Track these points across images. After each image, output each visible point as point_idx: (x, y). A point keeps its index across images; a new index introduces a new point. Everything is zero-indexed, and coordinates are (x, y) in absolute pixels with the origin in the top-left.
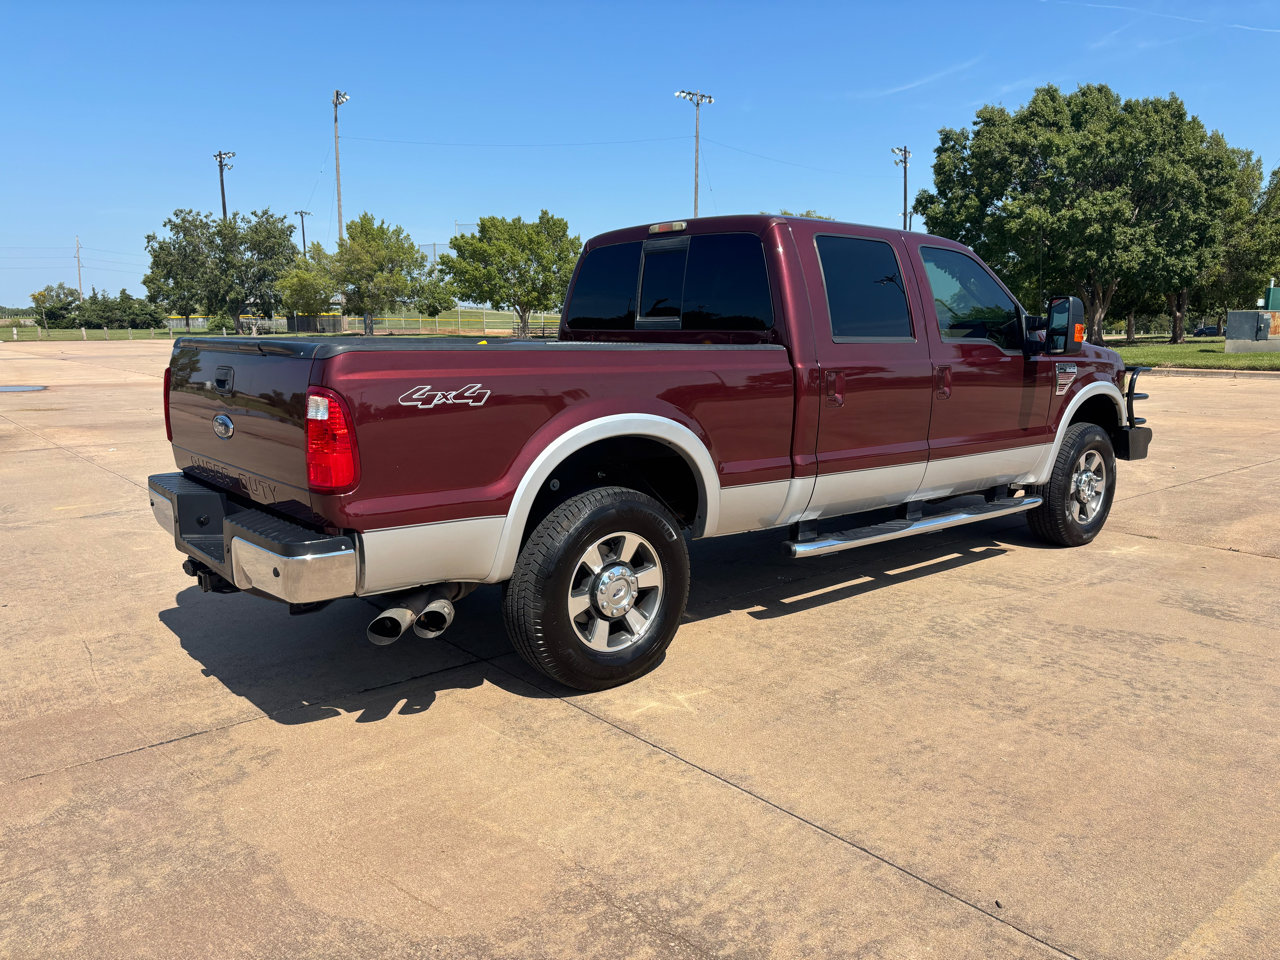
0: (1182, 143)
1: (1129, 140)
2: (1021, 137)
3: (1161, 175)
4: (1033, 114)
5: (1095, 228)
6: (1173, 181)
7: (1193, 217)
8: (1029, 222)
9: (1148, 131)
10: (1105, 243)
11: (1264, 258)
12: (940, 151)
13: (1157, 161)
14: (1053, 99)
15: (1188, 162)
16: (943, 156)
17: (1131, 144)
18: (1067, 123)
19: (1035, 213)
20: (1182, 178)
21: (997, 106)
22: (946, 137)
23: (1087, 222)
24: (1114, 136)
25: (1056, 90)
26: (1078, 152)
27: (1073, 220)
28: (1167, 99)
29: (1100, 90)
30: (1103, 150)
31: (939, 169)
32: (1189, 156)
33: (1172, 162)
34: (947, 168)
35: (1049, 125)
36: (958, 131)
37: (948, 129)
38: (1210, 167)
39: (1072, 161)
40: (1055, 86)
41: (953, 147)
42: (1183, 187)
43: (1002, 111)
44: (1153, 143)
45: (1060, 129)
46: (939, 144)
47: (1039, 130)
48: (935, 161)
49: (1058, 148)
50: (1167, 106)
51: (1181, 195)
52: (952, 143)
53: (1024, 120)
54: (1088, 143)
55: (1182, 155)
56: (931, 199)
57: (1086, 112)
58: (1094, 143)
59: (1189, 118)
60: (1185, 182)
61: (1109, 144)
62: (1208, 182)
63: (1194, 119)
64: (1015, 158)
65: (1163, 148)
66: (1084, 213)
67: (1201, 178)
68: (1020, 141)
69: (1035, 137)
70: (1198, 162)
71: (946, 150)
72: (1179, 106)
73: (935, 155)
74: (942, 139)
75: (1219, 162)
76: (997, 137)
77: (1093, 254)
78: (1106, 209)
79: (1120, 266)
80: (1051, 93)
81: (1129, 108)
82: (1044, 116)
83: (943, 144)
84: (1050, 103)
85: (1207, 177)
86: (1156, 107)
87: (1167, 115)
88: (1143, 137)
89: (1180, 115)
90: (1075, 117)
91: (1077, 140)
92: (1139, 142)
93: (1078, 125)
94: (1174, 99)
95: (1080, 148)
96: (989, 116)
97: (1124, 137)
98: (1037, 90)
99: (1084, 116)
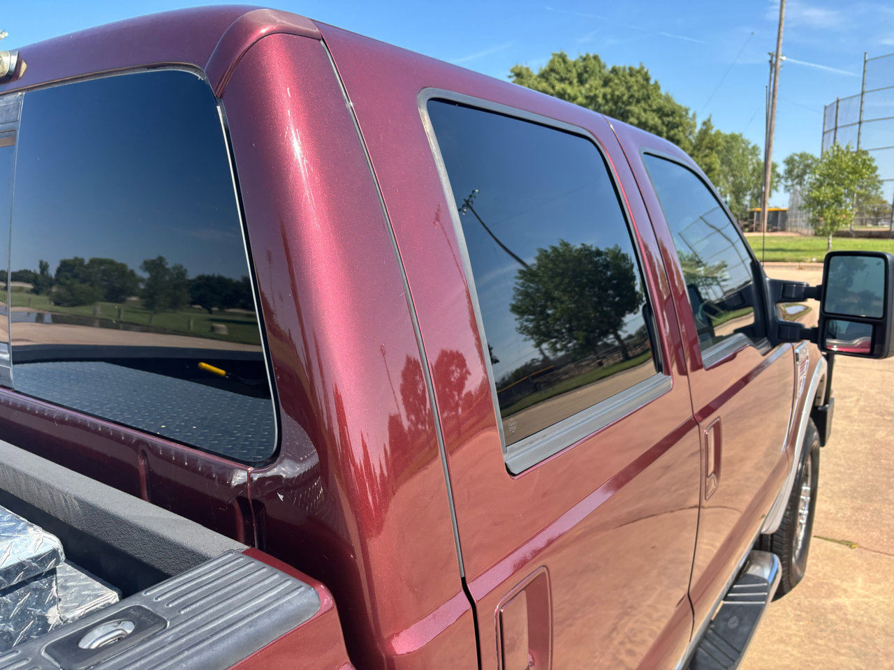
0: (651, 98)
1: (617, 93)
2: (544, 87)
3: (638, 118)
4: (552, 70)
6: (646, 124)
9: (629, 88)
13: (635, 109)
14: (565, 61)
15: (654, 111)
17: (618, 96)
18: (575, 81)
20: (651, 122)
21: (524, 66)
24: (608, 90)
25: (566, 56)
26: (584, 101)
28: (637, 67)
29: (595, 58)
30: (600, 100)
32: (655, 107)
33: (645, 111)
35: (562, 80)
38: (668, 115)
40: (565, 53)
42: (652, 129)
43: (527, 69)
44: (632, 96)
45: (571, 83)
47: (556, 83)
49: (570, 97)
50: (639, 72)
53: (544, 76)
54: (592, 94)
55: (650, 106)
57: (586, 72)
58: (595, 94)
59: (652, 82)
60: (653, 125)
61: (604, 96)
62: (667, 126)
63: (656, 83)
65: (638, 101)
67: (663, 123)
69: (554, 88)
70: (661, 112)
72: (646, 73)
80: (563, 58)
81: (614, 71)
82: (559, 73)
84: (563, 65)
85: (666, 123)
86: (630, 72)
87: (640, 78)
88: (626, 91)
89: (647, 79)
90: (580, 76)
91: (583, 91)
92: (623, 95)
93: (582, 82)
94: (642, 68)
95: (587, 97)
96: (517, 71)
97: (613, 91)
98: (553, 54)
99: (586, 75)
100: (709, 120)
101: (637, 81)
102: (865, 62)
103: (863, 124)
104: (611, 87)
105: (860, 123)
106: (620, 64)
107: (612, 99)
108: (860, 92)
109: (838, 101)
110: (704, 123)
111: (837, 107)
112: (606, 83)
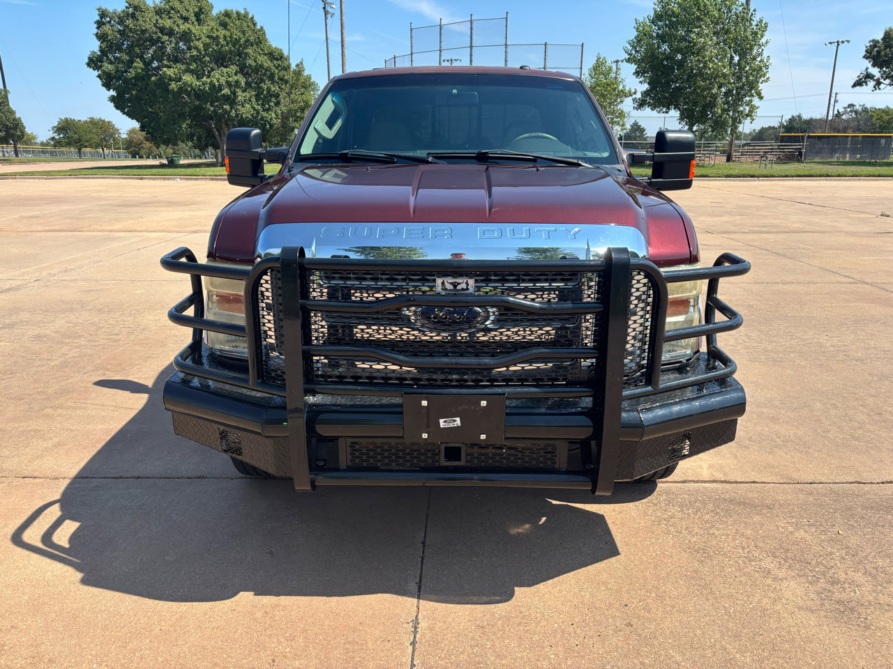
0: (261, 43)
1: (234, 36)
2: (168, 23)
3: (255, 61)
5: (226, 91)
6: (261, 66)
7: (273, 89)
8: (185, 84)
9: (244, 33)
10: (232, 100)
11: (298, 114)
12: (100, 24)
13: (250, 51)
15: (265, 54)
16: (107, 28)
17: (236, 39)
18: (194, 19)
19: (188, 78)
20: (265, 64)
22: (103, 14)
23: (220, 88)
24: (228, 34)
26: (208, 41)
27: (212, 85)
28: (242, 12)
30: (222, 41)
31: (101, 37)
32: (266, 51)
33: (259, 54)
34: (110, 38)
35: (184, 18)
37: (104, 8)
38: (277, 59)
39: (206, 46)
41: (110, 22)
42: (266, 70)
44: (247, 41)
45: (191, 22)
46: (98, 18)
47: (181, 22)
48: (95, 31)
49: (195, 36)
50: (245, 17)
51: (265, 74)
52: (108, 19)
53: (164, 11)
55: (263, 50)
56: (100, 59)
57: (203, 13)
58: (217, 36)
59: (258, 27)
60: (267, 67)
61: (225, 37)
62: (277, 68)
63: (262, 28)
64: (166, 38)
65: (253, 45)
66: (218, 81)
67: (274, 65)
68: (168, 26)
69: (178, 26)
70: (271, 56)
71: (104, 24)
72: (252, 18)
73: (96, 26)
74: (99, 15)
75: (282, 57)
76: (147, 19)
77: (227, 107)
78: (230, 79)
79: (242, 116)
81: (227, 14)
82: (179, 11)
83: (101, 18)
85: (277, 65)
86: (239, 16)
87: (249, 23)
88: (242, 36)
89: (255, 25)
90: (197, 15)
91: (205, 32)
92: (240, 39)
93: (199, 20)
94: (247, 13)
96: (136, 4)
97: (231, 34)
99: (202, 16)
100: (301, 63)
101: (248, 26)
102: (411, 30)
104: (228, 30)
106: (229, 9)
107: (231, 41)
108: (410, 53)
109: (395, 58)
110: (297, 66)
111: (395, 62)
112: (223, 25)
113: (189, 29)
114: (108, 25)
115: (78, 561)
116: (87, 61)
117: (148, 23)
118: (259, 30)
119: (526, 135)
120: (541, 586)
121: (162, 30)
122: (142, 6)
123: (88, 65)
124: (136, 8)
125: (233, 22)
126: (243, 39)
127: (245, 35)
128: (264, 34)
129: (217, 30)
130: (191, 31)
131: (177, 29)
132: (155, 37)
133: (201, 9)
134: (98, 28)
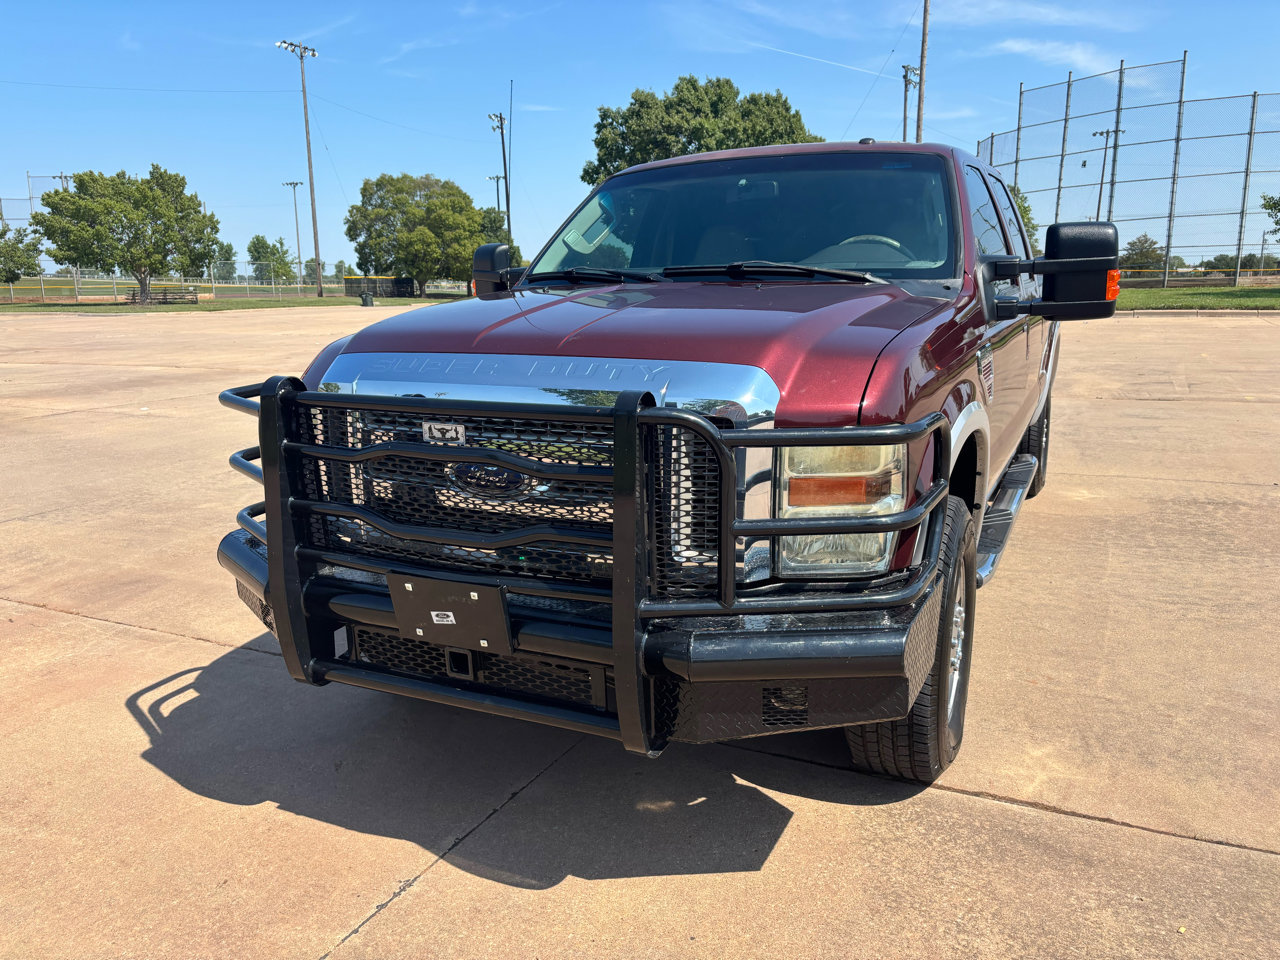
0: (794, 133)
1: (758, 127)
2: (675, 120)
4: (681, 101)
9: (771, 121)
12: (600, 127)
14: (695, 89)
16: (604, 131)
17: (760, 131)
18: (708, 110)
21: (647, 90)
22: (605, 115)
24: (748, 124)
25: (696, 81)
26: (723, 137)
28: (774, 94)
29: (727, 82)
30: (741, 135)
31: (600, 143)
34: (609, 143)
35: (696, 112)
36: (614, 110)
37: (606, 107)
39: (720, 144)
40: (696, 77)
41: (611, 124)
43: (653, 96)
45: (705, 115)
46: (599, 120)
47: (690, 116)
48: (595, 136)
49: (707, 132)
50: (777, 100)
52: (610, 120)
53: (669, 106)
54: (730, 128)
56: (596, 171)
57: (722, 102)
58: (735, 129)
59: (793, 112)
61: (745, 130)
63: (797, 112)
64: (673, 138)
68: (675, 124)
69: (687, 121)
71: (605, 126)
72: (785, 101)
73: (595, 130)
74: (601, 116)
76: (653, 117)
80: (692, 83)
81: (753, 100)
82: (690, 103)
83: (602, 120)
84: (693, 93)
86: (768, 101)
87: (780, 108)
89: (788, 110)
90: (714, 105)
91: (721, 125)
92: (765, 130)
93: (716, 112)
94: (780, 96)
95: (724, 132)
96: (643, 99)
97: (754, 126)
98: (680, 78)
99: (721, 106)
101: (778, 113)
102: (1021, 93)
103: (1020, 163)
104: (751, 121)
105: (1017, 162)
106: (757, 93)
107: (753, 134)
108: (1016, 127)
109: (992, 137)
111: (992, 144)
112: (746, 114)
113: (700, 124)
114: (609, 129)
115: (159, 731)
116: (582, 173)
117: (652, 121)
118: (794, 116)
119: (851, 239)
120: (604, 883)
121: (668, 129)
122: (649, 101)
123: (583, 178)
124: (642, 104)
125: (759, 110)
126: (770, 131)
127: (772, 124)
128: (799, 120)
129: (736, 122)
130: (702, 126)
131: (686, 126)
132: (659, 138)
133: (720, 99)
134: (598, 132)
